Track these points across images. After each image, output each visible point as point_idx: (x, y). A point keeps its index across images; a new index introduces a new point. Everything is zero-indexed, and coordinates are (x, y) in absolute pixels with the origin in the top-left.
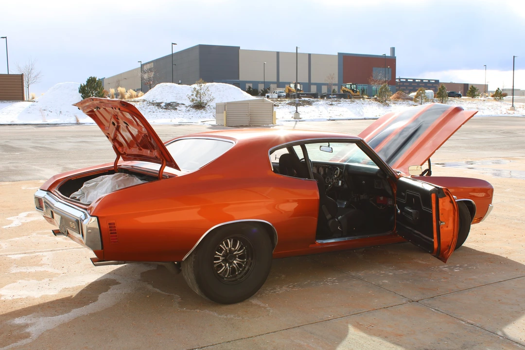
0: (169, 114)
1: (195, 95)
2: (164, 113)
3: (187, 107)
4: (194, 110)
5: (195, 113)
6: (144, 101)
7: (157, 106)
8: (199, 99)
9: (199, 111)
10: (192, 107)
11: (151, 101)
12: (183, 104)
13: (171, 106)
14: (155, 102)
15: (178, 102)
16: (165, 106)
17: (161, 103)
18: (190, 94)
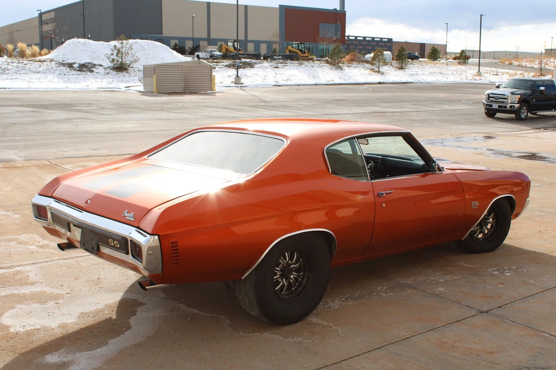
0: (85, 78)
1: (115, 54)
2: (78, 76)
3: (105, 69)
4: (114, 73)
5: (117, 77)
6: (52, 61)
7: (69, 67)
8: (120, 60)
9: (121, 74)
10: (112, 69)
11: (61, 61)
12: (101, 65)
13: (86, 68)
14: (66, 62)
15: (95, 63)
16: (78, 67)
17: (74, 63)
18: (109, 52)
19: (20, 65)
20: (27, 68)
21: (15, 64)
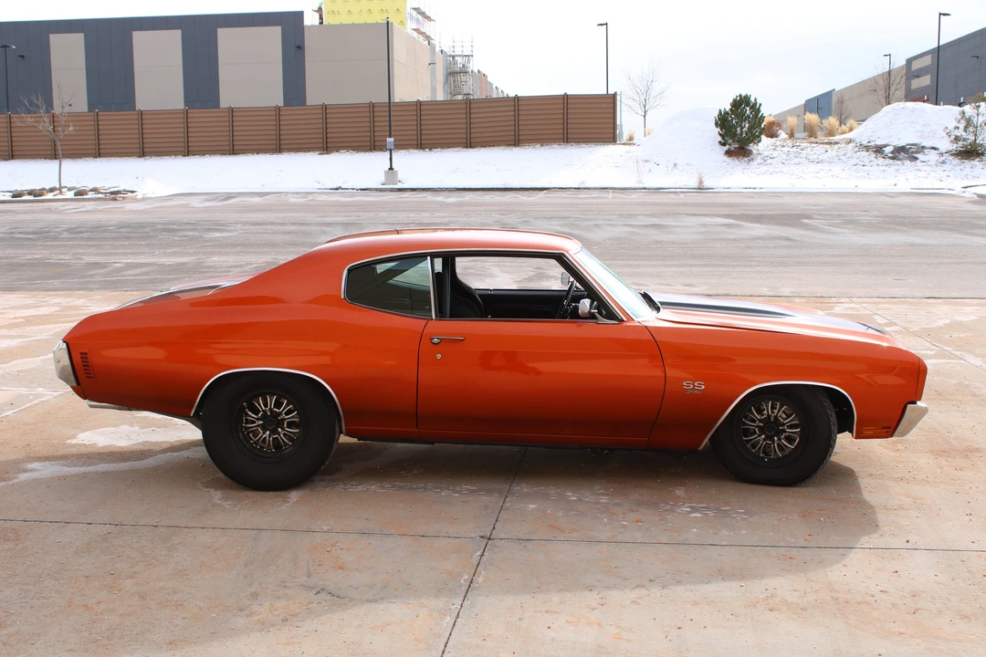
0: (897, 170)
1: (962, 126)
2: (886, 168)
3: (941, 154)
4: (956, 161)
5: (958, 168)
6: (850, 141)
7: (875, 152)
8: (972, 138)
9: (968, 164)
10: (952, 155)
11: (865, 143)
12: (934, 148)
13: (905, 153)
14: (873, 144)
15: (923, 144)
16: (892, 152)
17: (885, 146)
18: (952, 125)
19: (794, 149)
20: (804, 155)
21: (786, 149)
